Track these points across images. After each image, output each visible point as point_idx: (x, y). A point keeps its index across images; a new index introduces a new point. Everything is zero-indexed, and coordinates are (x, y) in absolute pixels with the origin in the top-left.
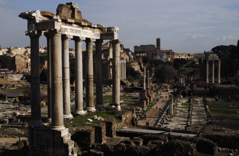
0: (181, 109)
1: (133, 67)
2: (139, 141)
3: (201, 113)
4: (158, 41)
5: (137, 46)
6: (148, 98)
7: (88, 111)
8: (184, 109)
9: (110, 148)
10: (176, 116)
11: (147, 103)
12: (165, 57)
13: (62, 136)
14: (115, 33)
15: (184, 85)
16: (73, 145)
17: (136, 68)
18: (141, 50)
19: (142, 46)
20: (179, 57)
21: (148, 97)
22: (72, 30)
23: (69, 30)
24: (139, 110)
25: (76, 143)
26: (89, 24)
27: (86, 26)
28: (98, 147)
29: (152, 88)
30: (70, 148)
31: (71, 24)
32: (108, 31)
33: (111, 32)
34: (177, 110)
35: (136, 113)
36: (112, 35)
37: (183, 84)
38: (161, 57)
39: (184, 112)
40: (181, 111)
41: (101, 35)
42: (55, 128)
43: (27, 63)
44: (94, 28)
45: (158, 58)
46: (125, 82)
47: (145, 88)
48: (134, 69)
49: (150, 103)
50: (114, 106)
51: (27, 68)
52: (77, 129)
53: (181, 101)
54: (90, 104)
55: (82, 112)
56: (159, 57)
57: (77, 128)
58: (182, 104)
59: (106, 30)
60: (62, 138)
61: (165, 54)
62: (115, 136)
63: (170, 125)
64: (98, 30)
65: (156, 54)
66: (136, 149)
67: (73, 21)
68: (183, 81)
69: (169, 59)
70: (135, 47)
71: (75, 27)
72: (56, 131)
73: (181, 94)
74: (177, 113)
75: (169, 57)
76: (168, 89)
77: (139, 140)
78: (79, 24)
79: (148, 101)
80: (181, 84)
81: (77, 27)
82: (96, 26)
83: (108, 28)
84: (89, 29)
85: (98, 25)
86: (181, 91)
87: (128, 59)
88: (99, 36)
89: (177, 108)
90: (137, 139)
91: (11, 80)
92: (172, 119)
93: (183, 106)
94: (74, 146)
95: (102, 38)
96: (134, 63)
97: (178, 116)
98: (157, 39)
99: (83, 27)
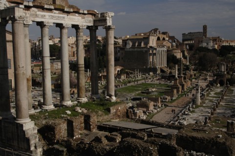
0: (211, 98)
1: (175, 54)
2: (115, 137)
3: (231, 104)
4: (205, 28)
5: (185, 34)
6: (180, 87)
7: (79, 102)
8: (215, 99)
9: (72, 144)
10: (202, 106)
11: (178, 92)
12: (211, 44)
13: (24, 129)
14: (108, 18)
15: (226, 73)
16: (37, 140)
17: (179, 55)
18: (189, 37)
19: (191, 33)
20: (228, 44)
21: (180, 85)
22: (53, 16)
23: (47, 17)
24: (166, 99)
25: (41, 137)
26: (76, 10)
27: (71, 12)
28: (63, 143)
29: (191, 76)
30: (32, 142)
31: (50, 10)
32: (101, 17)
33: (104, 18)
34: (206, 99)
35: (162, 101)
36: (105, 20)
37: (224, 72)
38: (207, 44)
39: (213, 102)
40: (211, 101)
41: (95, 21)
42: (18, 120)
43: (74, 52)
44: (84, 14)
45: (204, 45)
46: (165, 69)
47: (177, 77)
48: (176, 57)
49: (182, 92)
50: (108, 97)
51: (74, 56)
52: (47, 123)
53: (216, 89)
54: (81, 94)
55: (68, 103)
56: (206, 44)
57: (47, 120)
58: (215, 94)
59: (100, 16)
60: (24, 132)
61: (212, 41)
62: (95, 130)
63: (191, 116)
64: (91, 16)
65: (202, 42)
66: (96, 148)
67: (52, 7)
68: (224, 69)
69: (216, 47)
70: (183, 34)
71: (56, 13)
72: (19, 123)
73: (218, 82)
74: (205, 103)
75: (216, 44)
76: (208, 77)
77: (117, 136)
78: (62, 10)
79: (180, 90)
80: (222, 71)
81: (59, 13)
82: (86, 12)
83: (101, 14)
84: (77, 15)
85: (88, 11)
86: (219, 79)
87: (170, 47)
88: (92, 22)
89: (208, 98)
90: (115, 135)
91: (56, 68)
92: (196, 110)
93: (215, 95)
94: (39, 140)
95: (96, 24)
96: (177, 51)
97: (203, 107)
98: (204, 26)
99: (68, 13)
